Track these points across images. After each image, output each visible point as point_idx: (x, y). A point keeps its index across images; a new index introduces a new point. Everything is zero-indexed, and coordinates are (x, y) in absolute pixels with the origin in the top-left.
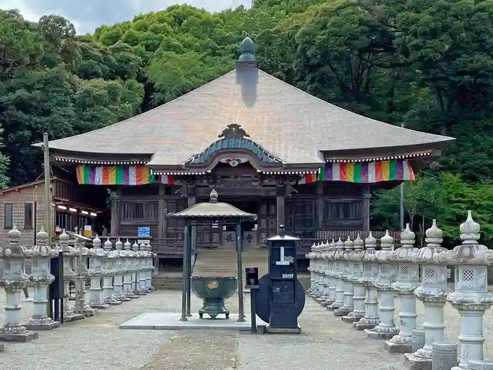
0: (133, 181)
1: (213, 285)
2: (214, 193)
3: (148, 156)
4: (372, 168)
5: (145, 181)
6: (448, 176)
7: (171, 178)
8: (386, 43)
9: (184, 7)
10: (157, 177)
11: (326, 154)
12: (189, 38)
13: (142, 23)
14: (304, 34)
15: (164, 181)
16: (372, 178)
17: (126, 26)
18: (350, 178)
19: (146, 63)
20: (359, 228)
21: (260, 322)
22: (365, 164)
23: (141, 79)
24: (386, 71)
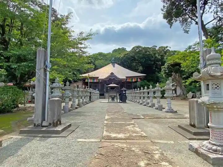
0: (95, 81)
1: (113, 96)
2: (113, 83)
3: (98, 77)
4: (133, 79)
5: (97, 81)
6: (145, 81)
7: (101, 81)
8: (135, 59)
9: (101, 53)
10: (99, 81)
11: (126, 77)
12: (102, 58)
13: (94, 55)
14: (121, 58)
15: (100, 81)
16: (133, 81)
17: (91, 56)
18: (130, 81)
19: (95, 62)
20: (132, 89)
21: (121, 101)
22: (132, 79)
23: (94, 64)
24: (135, 64)
